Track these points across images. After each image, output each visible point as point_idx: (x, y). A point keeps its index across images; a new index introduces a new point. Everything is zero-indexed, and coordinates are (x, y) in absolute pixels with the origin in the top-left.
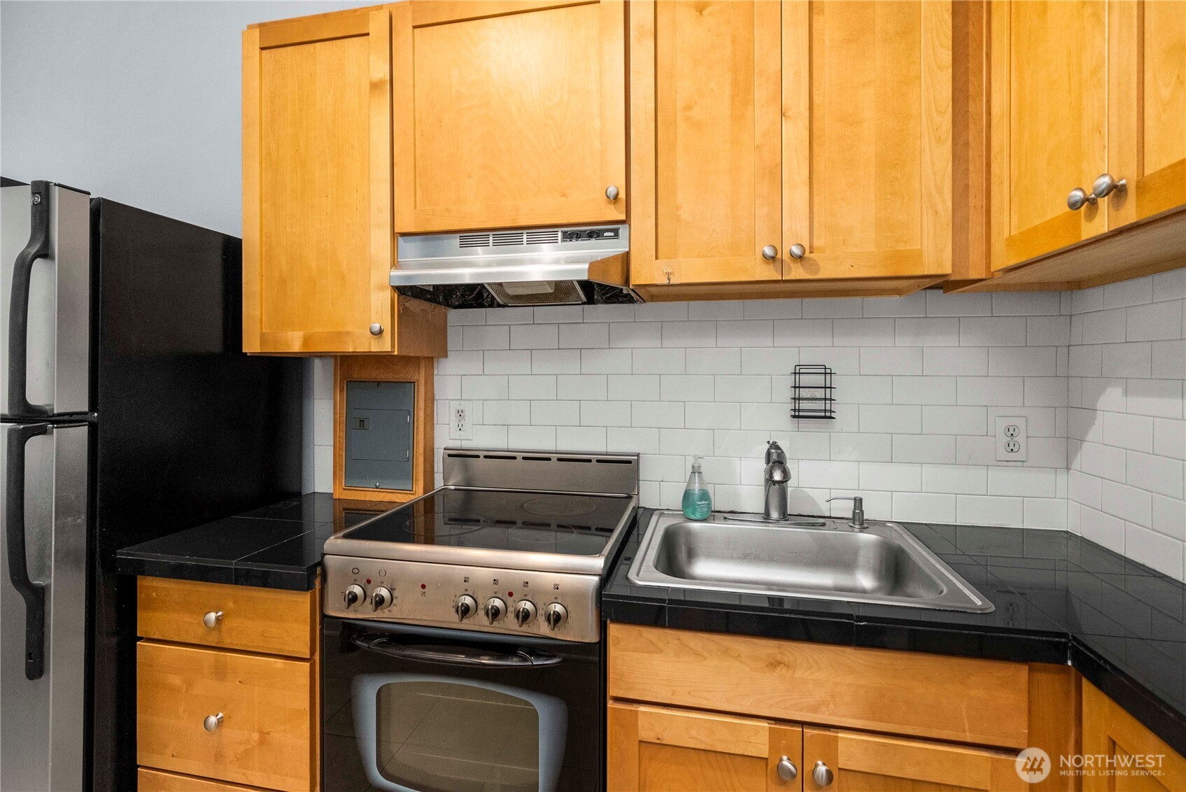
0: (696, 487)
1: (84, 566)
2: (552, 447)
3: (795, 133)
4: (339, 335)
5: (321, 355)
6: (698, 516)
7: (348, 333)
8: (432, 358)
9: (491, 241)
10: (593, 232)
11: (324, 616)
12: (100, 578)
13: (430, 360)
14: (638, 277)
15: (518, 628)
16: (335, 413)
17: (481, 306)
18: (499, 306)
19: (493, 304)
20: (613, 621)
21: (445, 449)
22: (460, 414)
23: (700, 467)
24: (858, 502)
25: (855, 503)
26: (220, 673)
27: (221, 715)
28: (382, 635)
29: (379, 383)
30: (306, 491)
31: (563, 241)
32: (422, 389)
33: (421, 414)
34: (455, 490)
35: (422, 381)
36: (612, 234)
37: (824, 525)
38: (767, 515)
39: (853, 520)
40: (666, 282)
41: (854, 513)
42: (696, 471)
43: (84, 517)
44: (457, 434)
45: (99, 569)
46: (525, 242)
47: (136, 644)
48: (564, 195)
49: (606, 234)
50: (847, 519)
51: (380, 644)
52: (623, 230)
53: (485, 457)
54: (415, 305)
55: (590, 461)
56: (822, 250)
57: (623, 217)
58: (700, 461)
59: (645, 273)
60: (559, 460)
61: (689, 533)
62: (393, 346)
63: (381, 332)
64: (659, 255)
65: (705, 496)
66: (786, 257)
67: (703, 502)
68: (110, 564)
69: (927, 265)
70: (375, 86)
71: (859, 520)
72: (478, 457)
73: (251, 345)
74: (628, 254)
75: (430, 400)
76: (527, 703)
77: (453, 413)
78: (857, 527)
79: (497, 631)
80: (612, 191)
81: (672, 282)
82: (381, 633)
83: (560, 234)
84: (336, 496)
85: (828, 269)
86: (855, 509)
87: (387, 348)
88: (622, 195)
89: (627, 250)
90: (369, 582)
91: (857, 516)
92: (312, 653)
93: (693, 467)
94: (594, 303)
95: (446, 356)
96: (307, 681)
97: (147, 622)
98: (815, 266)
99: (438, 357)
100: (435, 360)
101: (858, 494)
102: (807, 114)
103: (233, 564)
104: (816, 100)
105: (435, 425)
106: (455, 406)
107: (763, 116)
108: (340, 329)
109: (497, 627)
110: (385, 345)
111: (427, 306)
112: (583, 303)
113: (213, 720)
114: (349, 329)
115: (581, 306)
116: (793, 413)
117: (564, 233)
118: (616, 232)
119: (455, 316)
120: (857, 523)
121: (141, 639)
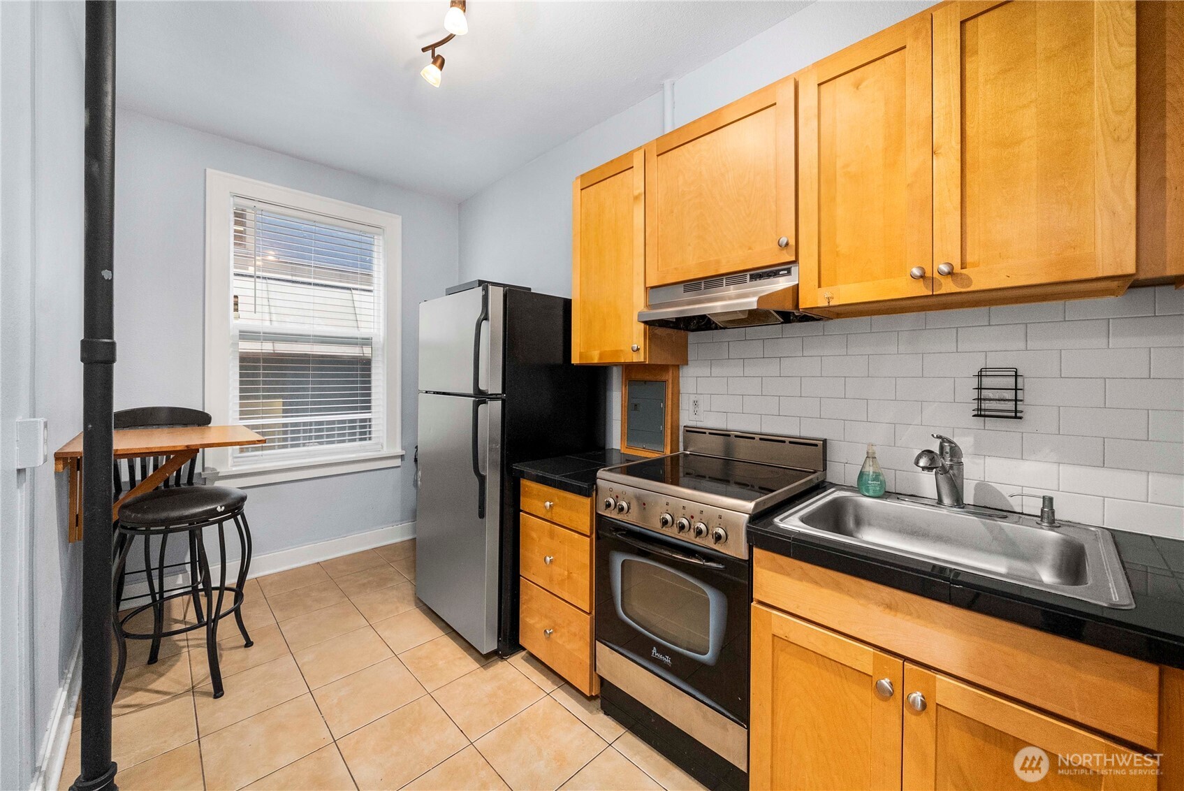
0: (870, 470)
1: (499, 469)
2: (757, 430)
3: (947, 164)
4: (617, 352)
5: (616, 365)
6: (871, 493)
7: (621, 350)
8: (678, 366)
9: (724, 283)
10: (770, 272)
11: (597, 513)
12: (506, 476)
13: (677, 367)
14: (806, 302)
15: (694, 539)
16: (622, 401)
17: (710, 329)
18: (721, 328)
19: (717, 328)
20: (757, 547)
21: (685, 427)
22: (696, 403)
23: (874, 453)
24: (1048, 501)
25: (1044, 501)
26: (552, 535)
27: (552, 558)
28: (624, 530)
29: (645, 382)
30: (607, 447)
31: (750, 281)
32: (670, 386)
33: (669, 403)
34: (690, 454)
35: (670, 381)
36: (786, 272)
37: (1005, 517)
38: (940, 501)
39: (1042, 517)
40: (826, 304)
41: (1042, 511)
42: (870, 457)
43: (499, 445)
44: (693, 417)
45: (505, 473)
46: (724, 285)
47: (519, 514)
48: (750, 248)
49: (781, 273)
50: (1036, 516)
51: (621, 535)
52: (794, 269)
53: (710, 433)
54: (660, 331)
55: (784, 442)
56: (976, 265)
57: (793, 258)
58: (874, 448)
59: (811, 299)
60: (761, 439)
61: (857, 506)
62: (645, 358)
63: (638, 349)
64: (822, 284)
65: (877, 477)
66: (936, 275)
67: (875, 482)
68: (510, 470)
69: (1101, 267)
70: (636, 198)
71: (1048, 516)
72: (705, 433)
73: (575, 360)
74: (798, 285)
75: (677, 394)
76: (704, 592)
77: (691, 403)
78: (1046, 524)
79: (681, 538)
80: (784, 240)
81: (831, 304)
82: (624, 529)
83: (748, 277)
84: (622, 452)
85: (981, 280)
86: (1043, 507)
87: (642, 359)
88: (792, 242)
89: (797, 282)
90: (617, 497)
91: (1046, 515)
92: (591, 533)
93: (868, 453)
94: (790, 322)
95: (687, 364)
96: (588, 548)
97: (525, 503)
98: (969, 280)
99: (683, 365)
100: (680, 366)
101: (1048, 494)
102: (959, 147)
103: (557, 477)
104: (970, 132)
105: (680, 411)
106: (693, 398)
107: (914, 159)
108: (617, 349)
109: (682, 536)
110: (639, 358)
111: (669, 331)
112: (782, 323)
113: (548, 559)
114: (622, 349)
115: (781, 325)
116: (976, 413)
117: (751, 275)
118: (789, 271)
119: (692, 337)
120: (1046, 520)
121: (522, 511)
